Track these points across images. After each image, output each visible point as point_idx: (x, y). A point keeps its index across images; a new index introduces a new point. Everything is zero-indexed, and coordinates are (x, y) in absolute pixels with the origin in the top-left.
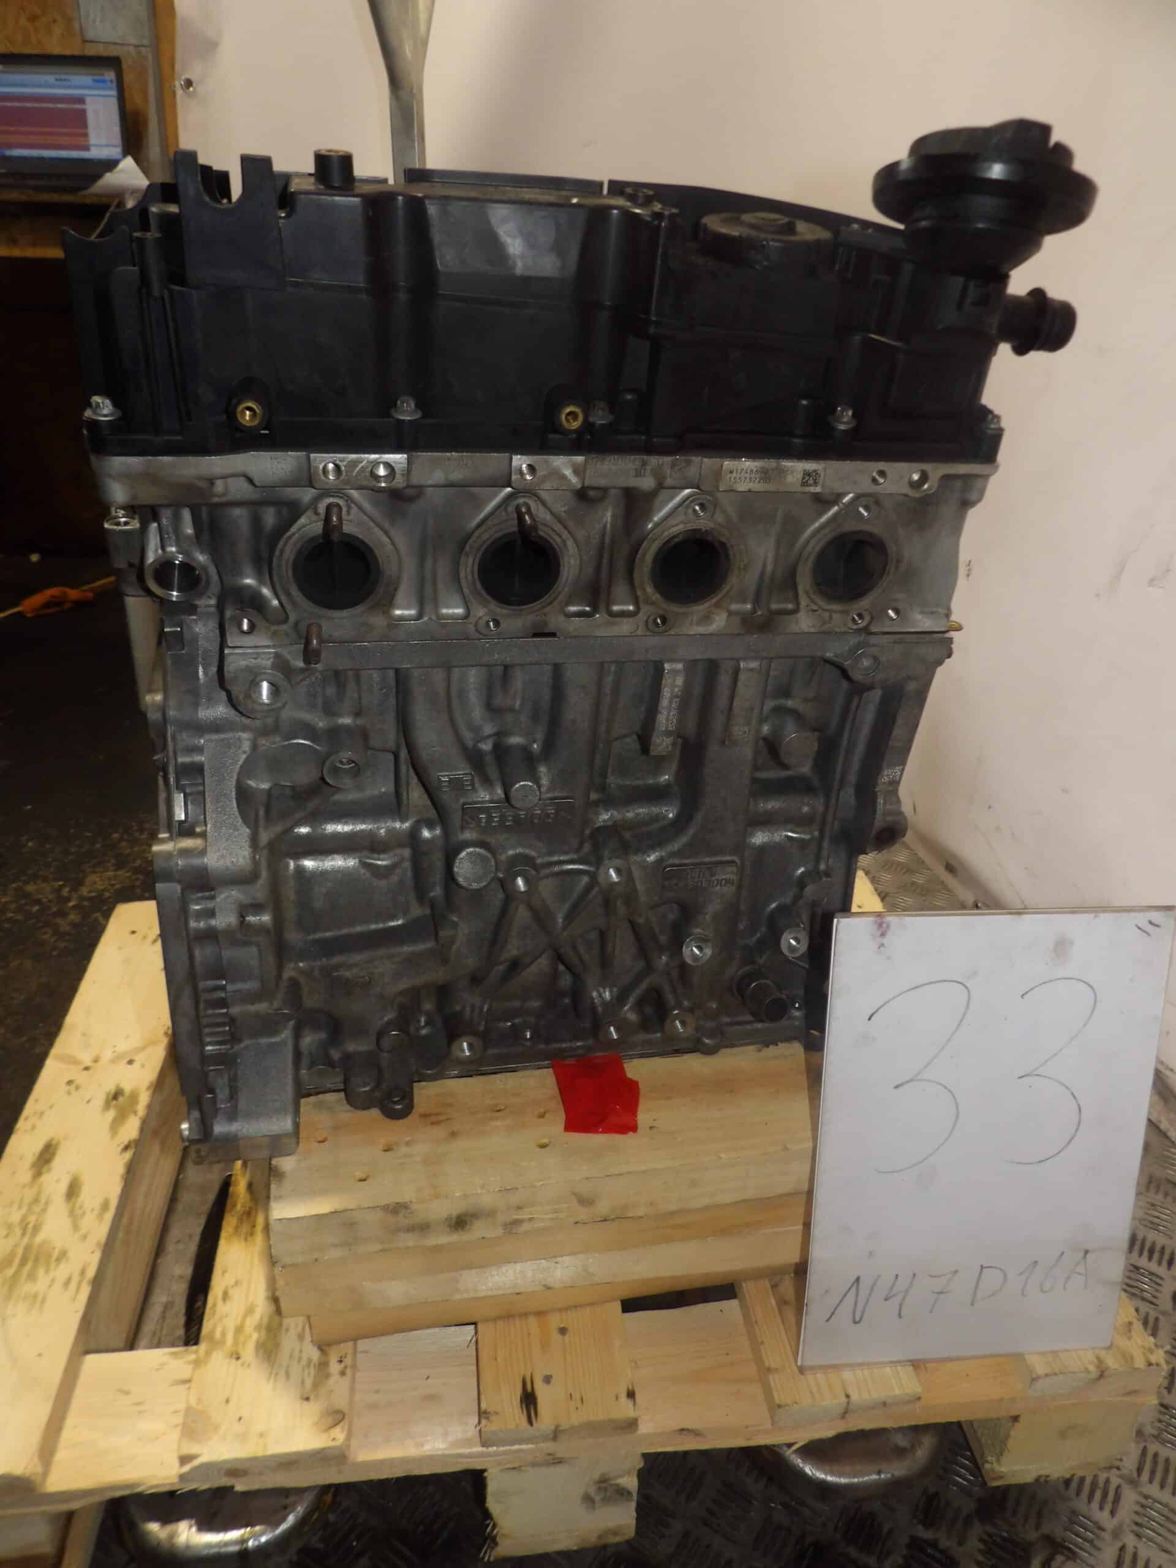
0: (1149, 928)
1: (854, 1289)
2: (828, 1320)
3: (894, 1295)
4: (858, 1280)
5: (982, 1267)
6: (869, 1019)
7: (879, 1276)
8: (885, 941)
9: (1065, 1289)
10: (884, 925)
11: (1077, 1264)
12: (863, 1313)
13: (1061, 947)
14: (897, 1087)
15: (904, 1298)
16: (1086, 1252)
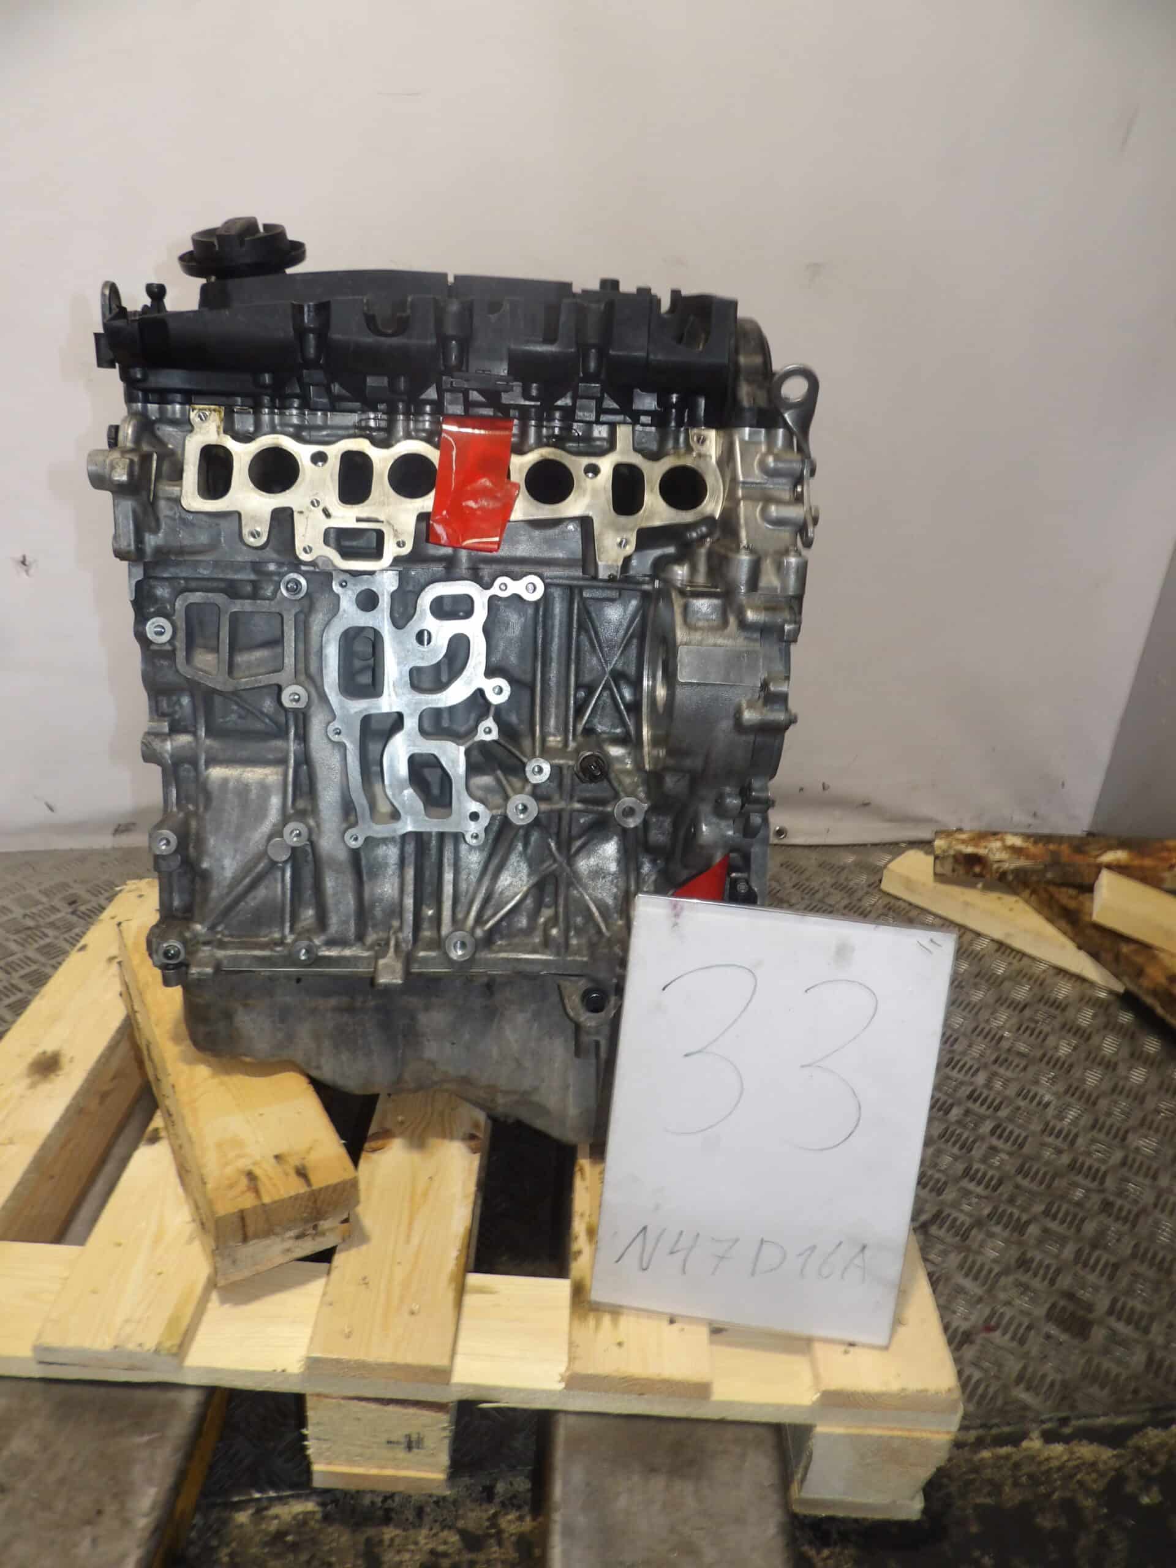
0: (930, 946)
1: (641, 1236)
2: (617, 1261)
3: (678, 1251)
4: (645, 1228)
5: (762, 1241)
6: (664, 989)
7: (664, 1230)
8: (679, 921)
9: (842, 1277)
10: (679, 907)
11: (855, 1257)
12: (650, 1260)
13: (843, 952)
14: (686, 1055)
15: (688, 1255)
16: (864, 1247)
